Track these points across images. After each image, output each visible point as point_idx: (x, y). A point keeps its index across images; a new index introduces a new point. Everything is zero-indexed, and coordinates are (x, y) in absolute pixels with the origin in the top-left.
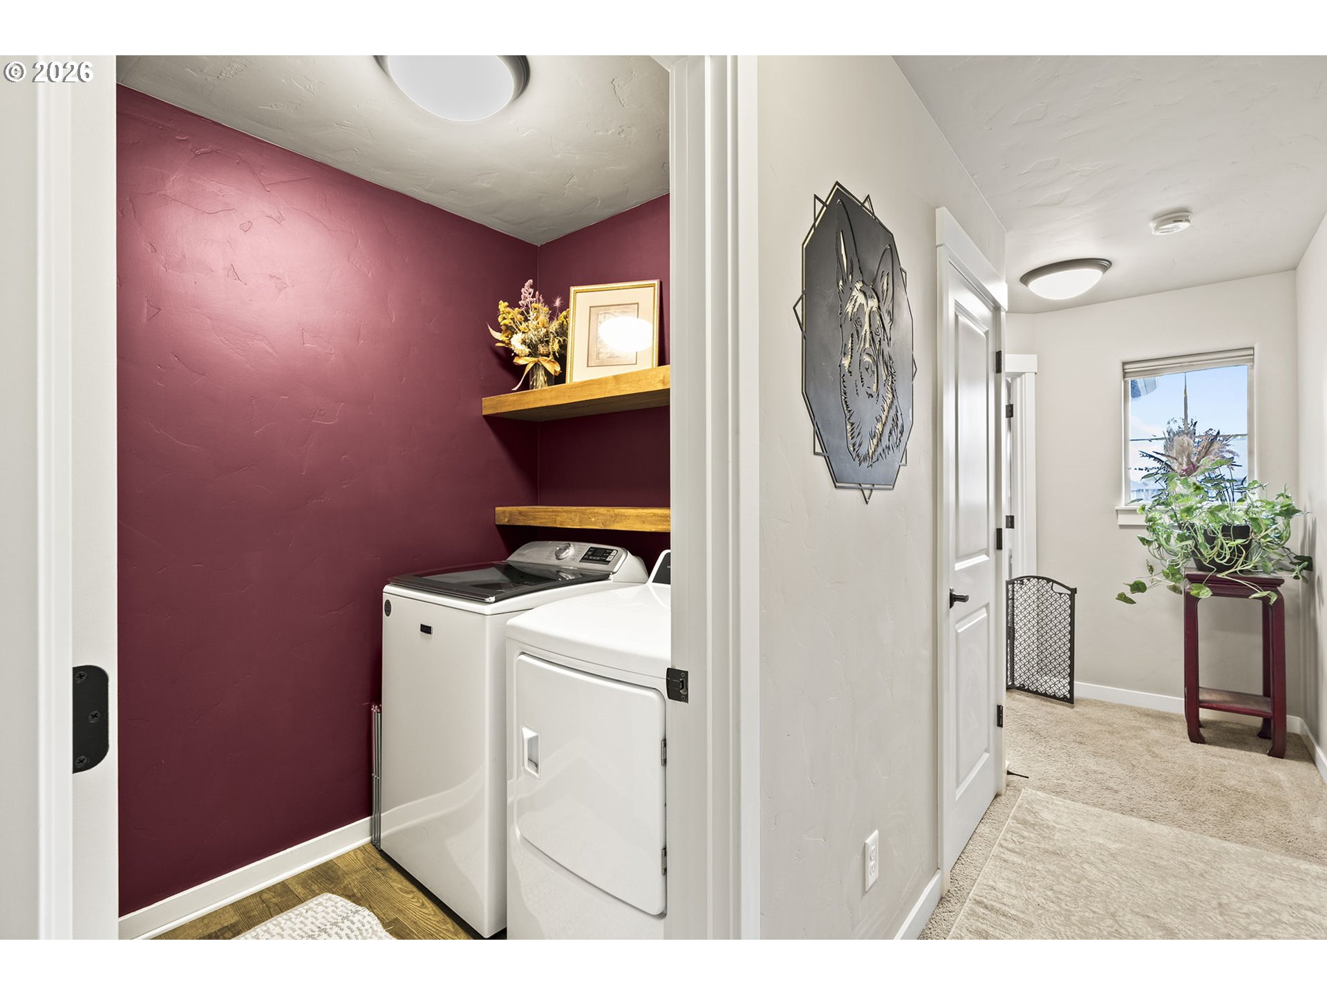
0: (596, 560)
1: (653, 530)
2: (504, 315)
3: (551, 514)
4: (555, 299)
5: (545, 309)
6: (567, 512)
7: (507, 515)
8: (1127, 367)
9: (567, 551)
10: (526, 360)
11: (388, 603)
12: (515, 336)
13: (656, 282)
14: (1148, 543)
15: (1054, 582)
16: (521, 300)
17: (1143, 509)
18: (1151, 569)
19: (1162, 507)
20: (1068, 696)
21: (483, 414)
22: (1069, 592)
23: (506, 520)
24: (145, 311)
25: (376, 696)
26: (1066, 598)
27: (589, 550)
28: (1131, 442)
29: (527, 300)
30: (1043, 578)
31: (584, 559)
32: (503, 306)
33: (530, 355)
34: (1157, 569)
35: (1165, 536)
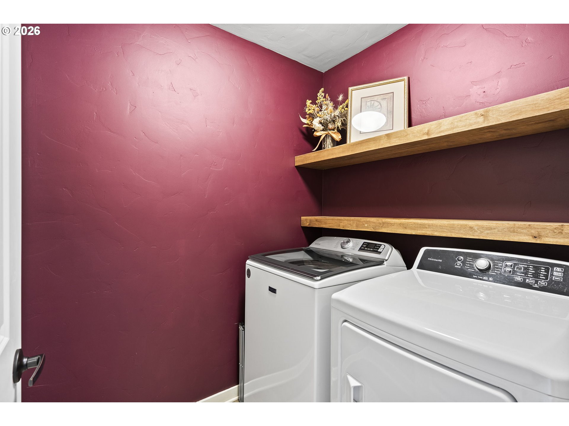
0: (370, 250)
1: (414, 233)
2: (309, 108)
3: (336, 221)
4: (339, 96)
5: (331, 105)
6: (347, 220)
7: (308, 221)
9: (349, 244)
10: (321, 133)
11: (249, 270)
12: (315, 120)
13: (406, 78)
16: (317, 100)
21: (295, 165)
23: (308, 224)
24: (129, 108)
25: (242, 320)
27: (363, 244)
29: (321, 100)
31: (361, 249)
32: (309, 102)
33: (323, 130)
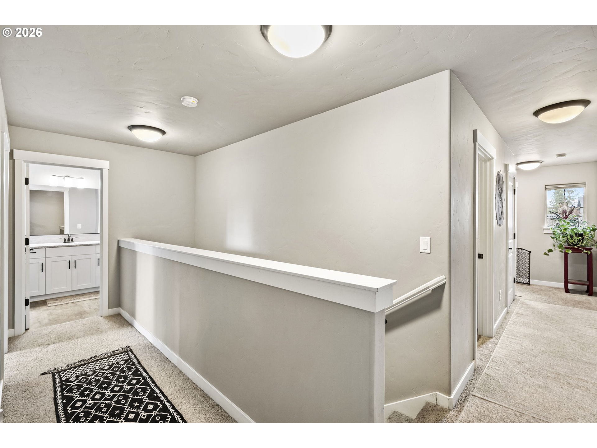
8: (546, 186)
14: (553, 238)
15: (524, 249)
17: (552, 229)
18: (554, 246)
19: (558, 228)
20: (528, 283)
22: (529, 252)
26: (528, 254)
28: (548, 209)
30: (520, 249)
34: (556, 245)
35: (558, 236)
